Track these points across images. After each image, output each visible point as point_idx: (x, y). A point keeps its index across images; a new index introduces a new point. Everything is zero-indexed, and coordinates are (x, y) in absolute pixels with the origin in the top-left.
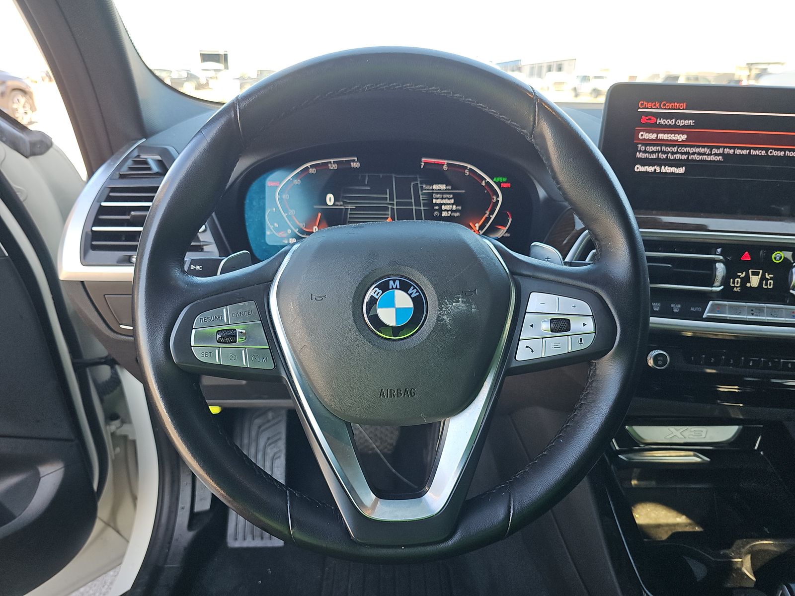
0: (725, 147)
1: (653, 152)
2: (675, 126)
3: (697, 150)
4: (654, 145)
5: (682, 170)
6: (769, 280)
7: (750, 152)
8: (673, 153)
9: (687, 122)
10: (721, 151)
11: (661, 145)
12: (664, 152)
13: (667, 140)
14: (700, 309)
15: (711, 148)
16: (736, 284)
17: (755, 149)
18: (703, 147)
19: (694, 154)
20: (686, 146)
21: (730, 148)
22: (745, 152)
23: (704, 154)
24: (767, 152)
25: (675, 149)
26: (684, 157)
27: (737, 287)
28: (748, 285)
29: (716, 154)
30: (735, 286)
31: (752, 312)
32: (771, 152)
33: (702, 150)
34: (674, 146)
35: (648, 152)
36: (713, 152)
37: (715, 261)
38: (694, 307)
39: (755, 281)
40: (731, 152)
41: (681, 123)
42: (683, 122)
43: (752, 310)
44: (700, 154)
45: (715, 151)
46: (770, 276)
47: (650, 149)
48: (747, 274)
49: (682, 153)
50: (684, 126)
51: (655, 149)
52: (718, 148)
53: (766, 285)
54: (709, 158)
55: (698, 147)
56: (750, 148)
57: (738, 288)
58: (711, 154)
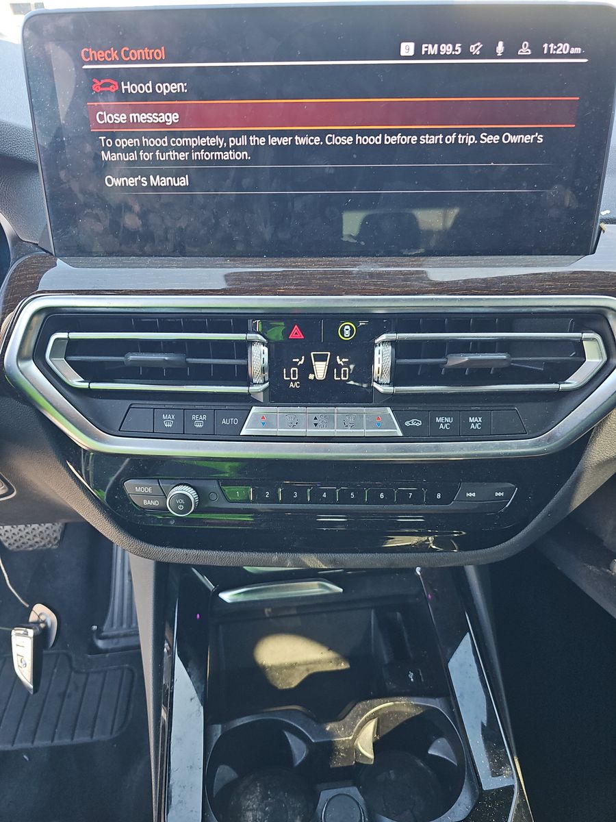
0: (249, 134)
1: (128, 150)
2: (154, 96)
3: (202, 142)
4: (128, 136)
5: (184, 181)
6: (342, 367)
7: (293, 141)
8: (163, 150)
9: (174, 88)
10: (243, 141)
11: (138, 135)
12: (147, 149)
13: (147, 125)
14: (235, 421)
15: (225, 136)
16: (292, 379)
17: (302, 134)
18: (212, 135)
19: (199, 148)
20: (181, 135)
21: (259, 134)
22: (285, 141)
23: (215, 148)
24: (323, 140)
25: (163, 142)
26: (182, 156)
27: (294, 381)
28: (311, 377)
29: (236, 148)
30: (291, 380)
31: (316, 422)
32: (330, 139)
33: (212, 142)
34: (161, 135)
35: (120, 150)
36: (231, 144)
37: (251, 342)
38: (227, 418)
39: (320, 370)
40: (262, 141)
41: (165, 88)
42: (166, 87)
43: (316, 418)
44: (208, 149)
45: (233, 141)
46: (344, 360)
47: (122, 143)
48: (308, 360)
49: (180, 149)
50: (170, 96)
51: (130, 142)
52: (237, 135)
53: (339, 375)
54: (226, 156)
55: (203, 135)
56: (292, 134)
57: (296, 384)
58: (227, 149)
